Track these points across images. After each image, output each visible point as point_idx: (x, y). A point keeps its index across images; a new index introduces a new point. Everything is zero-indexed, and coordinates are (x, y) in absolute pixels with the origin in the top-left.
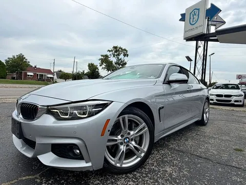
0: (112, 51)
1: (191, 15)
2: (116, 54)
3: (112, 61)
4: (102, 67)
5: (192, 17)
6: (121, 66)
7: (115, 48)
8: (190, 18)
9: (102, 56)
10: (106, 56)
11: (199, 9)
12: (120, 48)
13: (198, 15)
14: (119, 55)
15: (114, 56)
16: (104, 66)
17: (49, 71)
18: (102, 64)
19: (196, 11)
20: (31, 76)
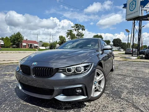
0: (74, 27)
1: (131, 5)
2: (77, 29)
3: (74, 34)
4: (68, 38)
5: (131, 6)
6: (80, 37)
7: (76, 25)
8: (130, 7)
9: (68, 31)
10: (71, 31)
11: (136, 1)
12: (80, 25)
13: (135, 4)
14: (79, 29)
15: (75, 30)
16: (69, 38)
17: (35, 42)
18: (68, 36)
19: (134, 2)
20: (25, 45)
